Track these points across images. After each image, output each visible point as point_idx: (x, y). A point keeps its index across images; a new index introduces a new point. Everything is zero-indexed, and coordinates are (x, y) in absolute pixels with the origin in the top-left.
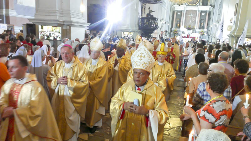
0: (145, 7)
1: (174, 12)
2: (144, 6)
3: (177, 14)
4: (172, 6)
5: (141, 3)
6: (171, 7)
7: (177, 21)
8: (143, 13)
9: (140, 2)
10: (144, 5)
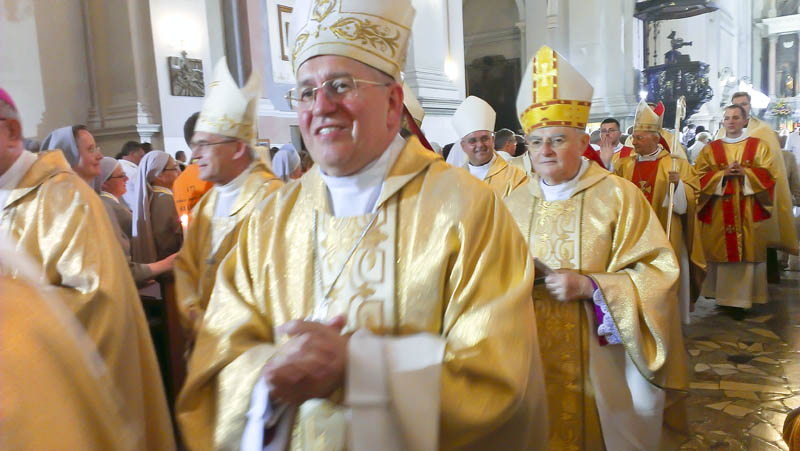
0: (657, 32)
1: (766, 42)
2: (653, 29)
3: (779, 47)
4: (755, 22)
5: (641, 22)
6: (753, 26)
7: (784, 73)
8: (651, 51)
9: (635, 19)
10: (651, 25)
